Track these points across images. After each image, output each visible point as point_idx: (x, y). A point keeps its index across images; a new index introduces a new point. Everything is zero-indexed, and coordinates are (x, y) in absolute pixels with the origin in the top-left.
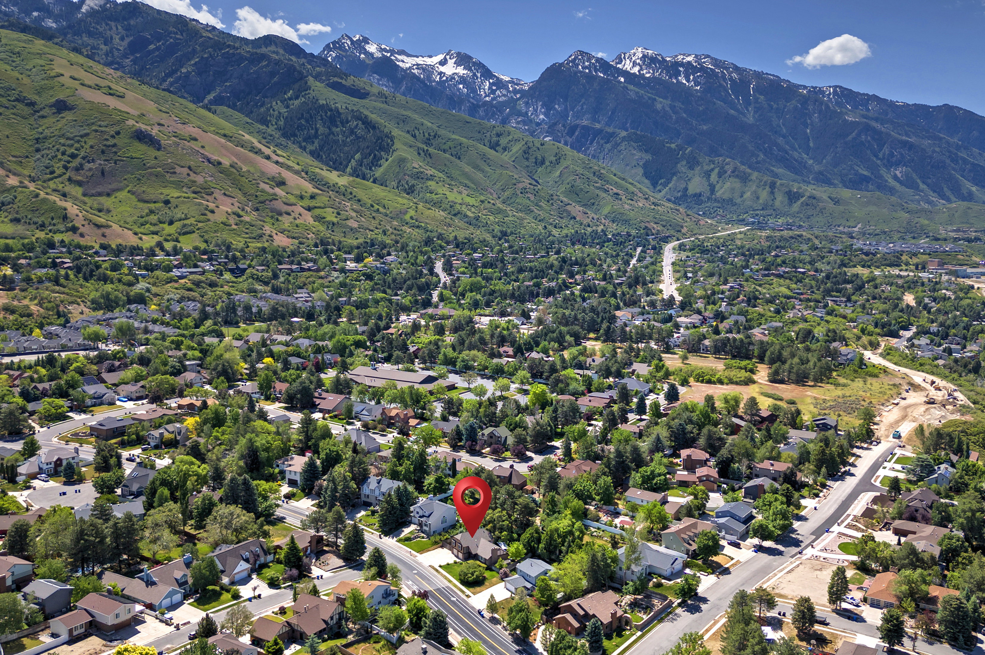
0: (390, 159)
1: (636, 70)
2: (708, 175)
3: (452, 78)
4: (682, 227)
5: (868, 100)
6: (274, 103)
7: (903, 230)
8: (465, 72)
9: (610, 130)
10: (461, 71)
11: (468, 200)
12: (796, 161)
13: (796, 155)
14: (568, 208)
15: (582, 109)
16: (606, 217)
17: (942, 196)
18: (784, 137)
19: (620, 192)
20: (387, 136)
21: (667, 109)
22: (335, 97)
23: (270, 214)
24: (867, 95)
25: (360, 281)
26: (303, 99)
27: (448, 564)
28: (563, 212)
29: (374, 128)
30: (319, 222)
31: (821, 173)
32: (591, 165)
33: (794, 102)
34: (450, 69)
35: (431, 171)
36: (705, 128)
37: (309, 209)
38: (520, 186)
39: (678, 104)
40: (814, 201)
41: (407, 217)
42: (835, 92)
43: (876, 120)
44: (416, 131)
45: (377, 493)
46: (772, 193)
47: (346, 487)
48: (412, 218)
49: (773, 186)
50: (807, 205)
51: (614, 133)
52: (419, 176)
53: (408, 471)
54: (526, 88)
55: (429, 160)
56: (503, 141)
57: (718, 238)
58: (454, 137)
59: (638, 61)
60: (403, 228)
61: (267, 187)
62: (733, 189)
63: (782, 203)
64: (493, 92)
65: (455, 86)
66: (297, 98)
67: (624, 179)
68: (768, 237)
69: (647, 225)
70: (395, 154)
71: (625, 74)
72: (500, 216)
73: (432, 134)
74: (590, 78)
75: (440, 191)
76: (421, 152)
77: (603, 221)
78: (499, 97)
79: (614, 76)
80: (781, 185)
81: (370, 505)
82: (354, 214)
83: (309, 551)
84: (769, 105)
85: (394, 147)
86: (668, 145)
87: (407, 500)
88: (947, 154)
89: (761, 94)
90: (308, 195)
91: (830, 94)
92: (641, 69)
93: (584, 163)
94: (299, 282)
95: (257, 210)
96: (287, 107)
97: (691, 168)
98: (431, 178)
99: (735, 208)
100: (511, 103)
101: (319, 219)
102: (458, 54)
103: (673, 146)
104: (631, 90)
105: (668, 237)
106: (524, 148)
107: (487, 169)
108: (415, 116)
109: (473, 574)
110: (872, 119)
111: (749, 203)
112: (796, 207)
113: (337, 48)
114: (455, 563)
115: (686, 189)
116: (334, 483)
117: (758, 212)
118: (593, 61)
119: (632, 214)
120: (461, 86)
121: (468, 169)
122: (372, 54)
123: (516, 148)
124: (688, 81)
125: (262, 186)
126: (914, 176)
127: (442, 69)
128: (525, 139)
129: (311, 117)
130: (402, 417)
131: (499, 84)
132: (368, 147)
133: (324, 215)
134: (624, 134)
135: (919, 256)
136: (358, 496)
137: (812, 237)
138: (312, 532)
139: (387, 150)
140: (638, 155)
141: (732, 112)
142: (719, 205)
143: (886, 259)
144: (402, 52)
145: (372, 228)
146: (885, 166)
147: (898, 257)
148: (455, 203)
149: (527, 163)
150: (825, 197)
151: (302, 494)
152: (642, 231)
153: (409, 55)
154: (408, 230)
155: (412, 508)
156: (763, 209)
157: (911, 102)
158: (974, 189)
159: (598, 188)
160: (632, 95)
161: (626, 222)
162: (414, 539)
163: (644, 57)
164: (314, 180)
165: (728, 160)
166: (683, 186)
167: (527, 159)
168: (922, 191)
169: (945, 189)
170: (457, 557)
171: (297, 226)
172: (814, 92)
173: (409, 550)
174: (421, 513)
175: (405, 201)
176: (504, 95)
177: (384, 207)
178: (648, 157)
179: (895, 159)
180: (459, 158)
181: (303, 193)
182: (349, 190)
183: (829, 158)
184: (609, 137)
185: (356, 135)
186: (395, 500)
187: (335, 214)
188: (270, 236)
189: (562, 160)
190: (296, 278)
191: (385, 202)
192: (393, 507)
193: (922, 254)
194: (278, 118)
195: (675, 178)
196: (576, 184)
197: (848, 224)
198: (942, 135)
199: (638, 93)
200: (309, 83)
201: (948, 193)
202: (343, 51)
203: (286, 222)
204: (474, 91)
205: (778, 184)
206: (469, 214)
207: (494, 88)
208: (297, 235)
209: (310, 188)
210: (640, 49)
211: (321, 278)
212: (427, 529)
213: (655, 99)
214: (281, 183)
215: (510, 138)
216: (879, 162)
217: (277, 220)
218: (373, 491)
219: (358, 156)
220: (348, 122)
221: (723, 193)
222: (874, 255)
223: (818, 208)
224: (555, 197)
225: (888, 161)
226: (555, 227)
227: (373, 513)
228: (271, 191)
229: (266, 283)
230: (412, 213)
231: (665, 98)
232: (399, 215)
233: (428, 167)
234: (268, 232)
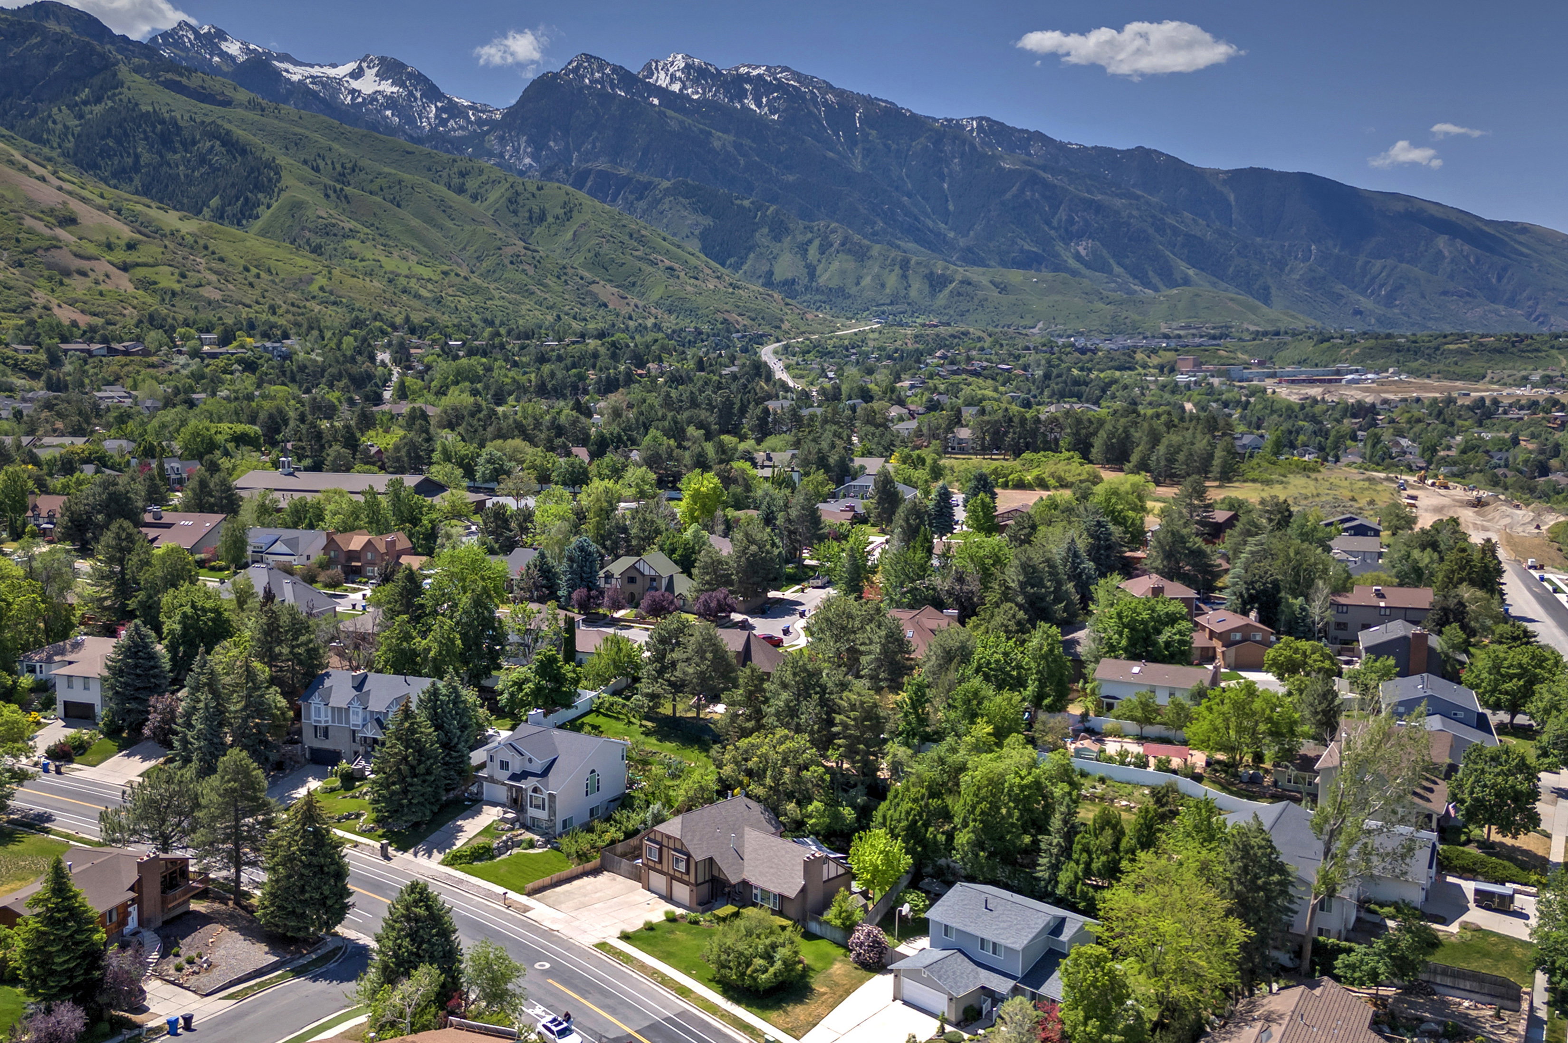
0: (275, 205)
1: (676, 87)
2: (803, 249)
3: (373, 98)
4: (782, 321)
5: (1029, 139)
6: (55, 110)
7: (1106, 329)
8: (395, 89)
9: (643, 177)
10: (388, 88)
11: (420, 270)
12: (931, 231)
13: (930, 224)
14: (594, 288)
15: (594, 147)
16: (657, 305)
17: (1147, 284)
18: (909, 195)
19: (676, 266)
20: (267, 166)
21: (730, 149)
22: (169, 101)
23: (46, 273)
24: (1027, 131)
25: (232, 373)
26: (110, 104)
27: (650, 927)
28: (585, 295)
29: (243, 152)
30: (146, 290)
31: (969, 250)
32: (624, 222)
33: (922, 140)
34: (368, 84)
35: (350, 225)
36: (791, 178)
37: (125, 268)
38: (510, 250)
39: (747, 142)
40: (969, 288)
41: (314, 288)
42: (980, 126)
43: (1044, 168)
44: (320, 161)
45: (356, 720)
46: (904, 277)
47: (256, 707)
48: (322, 289)
49: (905, 265)
50: (959, 294)
51: (650, 183)
52: (328, 230)
53: (447, 644)
54: (498, 116)
55: (346, 206)
56: (472, 184)
57: (841, 338)
58: (387, 170)
59: (678, 74)
60: (308, 304)
61: (39, 226)
62: (843, 272)
63: (920, 292)
64: (444, 122)
65: (379, 112)
66: (98, 100)
67: (679, 247)
68: (916, 336)
69: (726, 316)
70: (284, 195)
71: (662, 93)
72: (478, 298)
73: (348, 166)
74: (606, 99)
75: (368, 255)
76: (330, 192)
77: (653, 311)
78: (454, 130)
79: (642, 96)
80: (918, 263)
81: (333, 758)
82: (213, 278)
83: (133, 922)
84: (885, 145)
85: (282, 184)
86: (738, 202)
87: (463, 727)
88: (1150, 220)
89: (872, 127)
90: (123, 243)
91: (972, 130)
92: (684, 87)
93: (613, 218)
94: (107, 372)
95: (21, 265)
96: (81, 116)
97: (777, 239)
98: (352, 234)
99: (849, 302)
100: (477, 139)
101: (146, 285)
102: (383, 60)
103: (746, 203)
104: (671, 118)
105: (761, 336)
106: (508, 194)
107: (449, 224)
108: (316, 136)
109: (769, 957)
110: (1039, 167)
111: (869, 294)
112: (942, 297)
113: (170, 44)
114: (672, 919)
115: (770, 273)
116: (216, 694)
117: (885, 308)
118: (608, 71)
119: (700, 300)
120: (388, 113)
121: (415, 222)
122: (232, 58)
123: (495, 195)
124: (759, 106)
125: (29, 222)
126: (1105, 252)
127: (355, 84)
128: (510, 180)
129: (126, 134)
130: (382, 549)
131: (453, 110)
132: (233, 185)
133: (154, 278)
134: (666, 184)
135: (1161, 353)
136: (294, 737)
137: (984, 335)
138: (146, 850)
139: (269, 192)
140: (691, 218)
141: (830, 154)
142: (823, 298)
143: (1112, 359)
144: (285, 58)
145: (248, 302)
146: (1063, 239)
147: (1130, 356)
148: (398, 275)
149: (515, 220)
150: (985, 281)
151: (110, 744)
152: (719, 326)
153: (297, 63)
154: (317, 308)
155: (477, 756)
156: (892, 303)
157: (1089, 144)
158: (1191, 272)
159: (640, 259)
160: (673, 125)
161: (692, 312)
162: (501, 851)
163: (688, 67)
164: (133, 220)
165: (833, 225)
166: (765, 268)
167: (515, 212)
168: (1118, 276)
169: (1151, 273)
170: (669, 898)
171: (101, 294)
172: (949, 126)
173: (500, 890)
174: (516, 766)
175: (309, 263)
176: (461, 128)
177: (269, 271)
178: (707, 221)
179: (1076, 227)
180: (399, 206)
181: (113, 239)
182: (201, 242)
183: (978, 227)
184: (641, 191)
185: (211, 166)
186: (427, 731)
187: (176, 277)
188: (46, 308)
189: (575, 214)
190: (100, 366)
191: (272, 263)
192: (420, 751)
193: (1165, 349)
194: (63, 136)
195: (752, 255)
196: (602, 251)
197: (1023, 323)
198: (1139, 193)
199: (683, 122)
200: (120, 76)
201: (1155, 280)
202: (181, 50)
203: (78, 287)
204: (411, 121)
205: (913, 262)
206: (424, 293)
207: (445, 116)
208: (101, 309)
209: (127, 233)
210: (680, 57)
211: (152, 366)
212: (542, 815)
213: (710, 133)
214: (69, 221)
215: (484, 178)
216: (1052, 232)
217: (61, 283)
218: (341, 713)
219: (215, 202)
220: (194, 143)
221: (829, 279)
222: (1094, 352)
223: (976, 301)
224: (570, 271)
225: (1066, 230)
226: (575, 318)
227: (350, 780)
228: (47, 232)
229: (34, 375)
230: (321, 281)
231: (726, 131)
232: (300, 283)
233: (343, 218)
234: (41, 302)
